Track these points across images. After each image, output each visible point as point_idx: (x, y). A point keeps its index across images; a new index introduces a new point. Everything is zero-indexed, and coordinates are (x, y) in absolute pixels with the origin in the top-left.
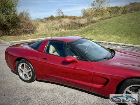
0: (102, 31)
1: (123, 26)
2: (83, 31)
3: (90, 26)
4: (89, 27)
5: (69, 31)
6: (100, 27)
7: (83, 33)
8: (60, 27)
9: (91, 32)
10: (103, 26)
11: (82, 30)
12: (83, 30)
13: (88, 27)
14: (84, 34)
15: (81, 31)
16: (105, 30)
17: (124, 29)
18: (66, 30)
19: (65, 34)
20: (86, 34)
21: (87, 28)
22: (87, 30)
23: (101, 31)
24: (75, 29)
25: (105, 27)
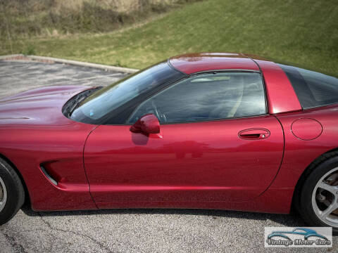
0: (180, 40)
1: (244, 25)
2: (125, 38)
3: (147, 22)
4: (146, 26)
5: (77, 36)
6: (178, 27)
7: (123, 43)
8: (45, 23)
9: (151, 42)
10: (185, 24)
11: (120, 35)
12: (126, 33)
13: (141, 25)
14: (128, 49)
15: (120, 38)
16: (191, 35)
17: (245, 33)
18: (65, 32)
19: (62, 45)
20: (135, 48)
21: (138, 29)
22: (137, 36)
23: (180, 38)
24: (99, 30)
25: (193, 25)
